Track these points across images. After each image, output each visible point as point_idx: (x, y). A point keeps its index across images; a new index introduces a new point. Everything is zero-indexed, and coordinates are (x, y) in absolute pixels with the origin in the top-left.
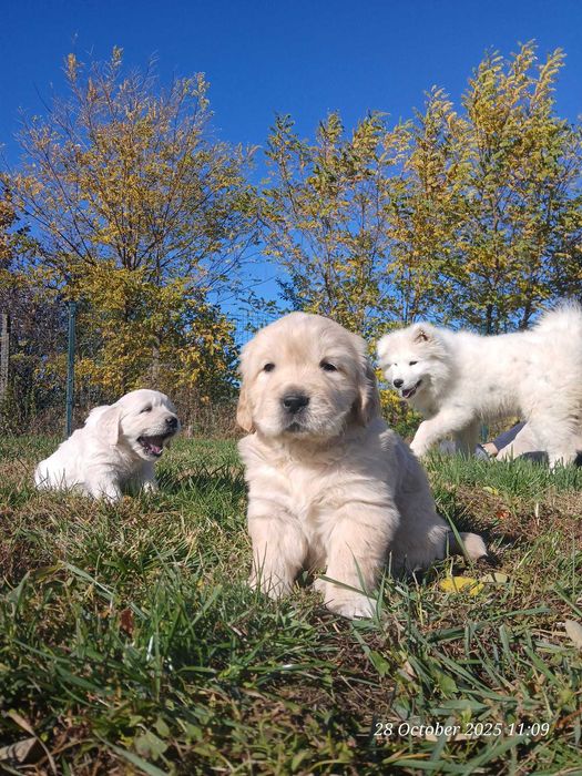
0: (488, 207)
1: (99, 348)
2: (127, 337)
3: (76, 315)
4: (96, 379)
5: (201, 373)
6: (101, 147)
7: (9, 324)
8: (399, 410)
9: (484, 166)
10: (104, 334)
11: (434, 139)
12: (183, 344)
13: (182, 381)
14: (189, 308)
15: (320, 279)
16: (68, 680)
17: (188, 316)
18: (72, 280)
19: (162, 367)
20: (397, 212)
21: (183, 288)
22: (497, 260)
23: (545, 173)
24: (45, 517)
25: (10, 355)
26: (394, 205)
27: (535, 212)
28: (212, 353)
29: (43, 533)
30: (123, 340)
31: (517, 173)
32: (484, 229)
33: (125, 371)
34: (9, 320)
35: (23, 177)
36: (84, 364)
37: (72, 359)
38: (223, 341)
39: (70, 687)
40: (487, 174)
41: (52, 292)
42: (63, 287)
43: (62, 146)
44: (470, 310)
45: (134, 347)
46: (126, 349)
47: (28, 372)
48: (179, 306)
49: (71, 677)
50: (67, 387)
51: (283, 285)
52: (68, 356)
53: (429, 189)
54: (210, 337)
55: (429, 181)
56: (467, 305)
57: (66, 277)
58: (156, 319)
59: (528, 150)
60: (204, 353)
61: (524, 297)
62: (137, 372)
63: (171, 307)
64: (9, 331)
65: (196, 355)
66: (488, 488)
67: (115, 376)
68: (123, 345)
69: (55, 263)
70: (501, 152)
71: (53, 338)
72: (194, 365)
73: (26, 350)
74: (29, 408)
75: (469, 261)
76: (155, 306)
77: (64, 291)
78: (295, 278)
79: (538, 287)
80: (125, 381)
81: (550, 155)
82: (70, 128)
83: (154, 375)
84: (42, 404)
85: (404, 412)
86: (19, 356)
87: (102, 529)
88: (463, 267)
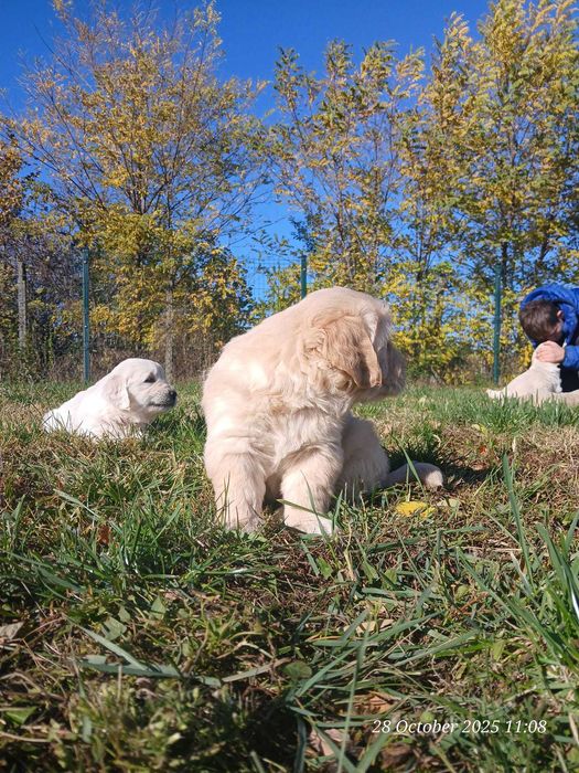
0: (506, 140)
1: (114, 293)
2: (140, 283)
3: (90, 261)
4: (112, 325)
5: (215, 318)
6: (107, 87)
7: (25, 272)
8: (411, 352)
9: (501, 97)
10: (118, 280)
11: (451, 70)
12: (196, 288)
13: (195, 326)
14: (201, 251)
15: (332, 219)
16: (50, 580)
17: (200, 260)
18: (85, 225)
19: (175, 313)
20: (408, 148)
21: (195, 231)
22: (514, 197)
23: (565, 104)
24: (50, 454)
25: (27, 302)
26: (405, 140)
27: (554, 145)
28: (224, 297)
29: (47, 468)
30: (137, 286)
31: (536, 104)
32: (500, 163)
33: (140, 318)
34: (24, 267)
35: (29, 122)
36: (100, 311)
37: (87, 305)
38: (236, 284)
39: (52, 586)
40: (504, 105)
41: (65, 238)
42: (77, 232)
43: (66, 88)
44: (485, 248)
45: (148, 293)
46: (140, 295)
47: (46, 319)
48: (192, 249)
49: (53, 578)
50: (83, 334)
51: (297, 224)
52: (82, 302)
53: (445, 124)
54: (222, 280)
55: (445, 115)
56: (481, 244)
57: (79, 223)
58: (169, 263)
59: (548, 79)
60: (217, 298)
61: (541, 235)
62: (152, 318)
63: (184, 250)
64: (25, 278)
65: (208, 300)
66: (477, 426)
67: (130, 322)
68: (137, 291)
69: (67, 209)
70: (520, 81)
71: (68, 284)
72: (207, 310)
73: (42, 296)
74: (48, 356)
75: (484, 198)
76: (167, 250)
77: (78, 236)
78: (309, 218)
79: (555, 223)
80: (140, 327)
81: (571, 84)
82: (72, 67)
83: (168, 321)
84: (60, 351)
85: (417, 354)
86: (37, 302)
87: (100, 464)
88: (479, 204)
